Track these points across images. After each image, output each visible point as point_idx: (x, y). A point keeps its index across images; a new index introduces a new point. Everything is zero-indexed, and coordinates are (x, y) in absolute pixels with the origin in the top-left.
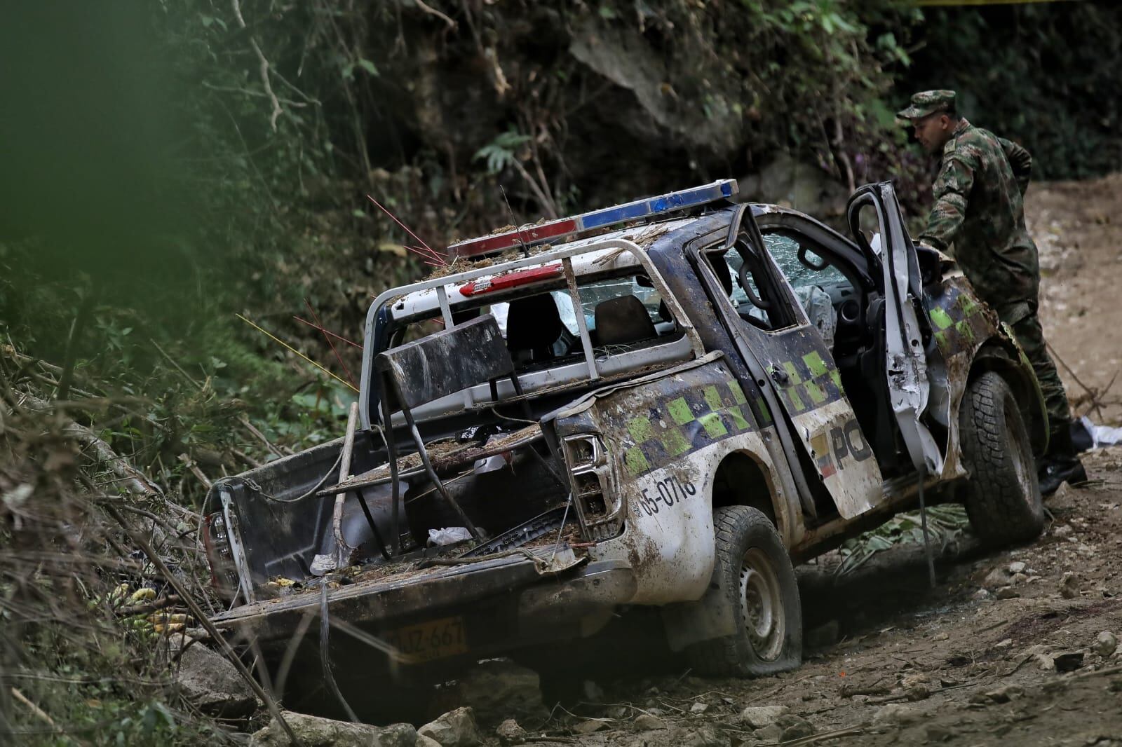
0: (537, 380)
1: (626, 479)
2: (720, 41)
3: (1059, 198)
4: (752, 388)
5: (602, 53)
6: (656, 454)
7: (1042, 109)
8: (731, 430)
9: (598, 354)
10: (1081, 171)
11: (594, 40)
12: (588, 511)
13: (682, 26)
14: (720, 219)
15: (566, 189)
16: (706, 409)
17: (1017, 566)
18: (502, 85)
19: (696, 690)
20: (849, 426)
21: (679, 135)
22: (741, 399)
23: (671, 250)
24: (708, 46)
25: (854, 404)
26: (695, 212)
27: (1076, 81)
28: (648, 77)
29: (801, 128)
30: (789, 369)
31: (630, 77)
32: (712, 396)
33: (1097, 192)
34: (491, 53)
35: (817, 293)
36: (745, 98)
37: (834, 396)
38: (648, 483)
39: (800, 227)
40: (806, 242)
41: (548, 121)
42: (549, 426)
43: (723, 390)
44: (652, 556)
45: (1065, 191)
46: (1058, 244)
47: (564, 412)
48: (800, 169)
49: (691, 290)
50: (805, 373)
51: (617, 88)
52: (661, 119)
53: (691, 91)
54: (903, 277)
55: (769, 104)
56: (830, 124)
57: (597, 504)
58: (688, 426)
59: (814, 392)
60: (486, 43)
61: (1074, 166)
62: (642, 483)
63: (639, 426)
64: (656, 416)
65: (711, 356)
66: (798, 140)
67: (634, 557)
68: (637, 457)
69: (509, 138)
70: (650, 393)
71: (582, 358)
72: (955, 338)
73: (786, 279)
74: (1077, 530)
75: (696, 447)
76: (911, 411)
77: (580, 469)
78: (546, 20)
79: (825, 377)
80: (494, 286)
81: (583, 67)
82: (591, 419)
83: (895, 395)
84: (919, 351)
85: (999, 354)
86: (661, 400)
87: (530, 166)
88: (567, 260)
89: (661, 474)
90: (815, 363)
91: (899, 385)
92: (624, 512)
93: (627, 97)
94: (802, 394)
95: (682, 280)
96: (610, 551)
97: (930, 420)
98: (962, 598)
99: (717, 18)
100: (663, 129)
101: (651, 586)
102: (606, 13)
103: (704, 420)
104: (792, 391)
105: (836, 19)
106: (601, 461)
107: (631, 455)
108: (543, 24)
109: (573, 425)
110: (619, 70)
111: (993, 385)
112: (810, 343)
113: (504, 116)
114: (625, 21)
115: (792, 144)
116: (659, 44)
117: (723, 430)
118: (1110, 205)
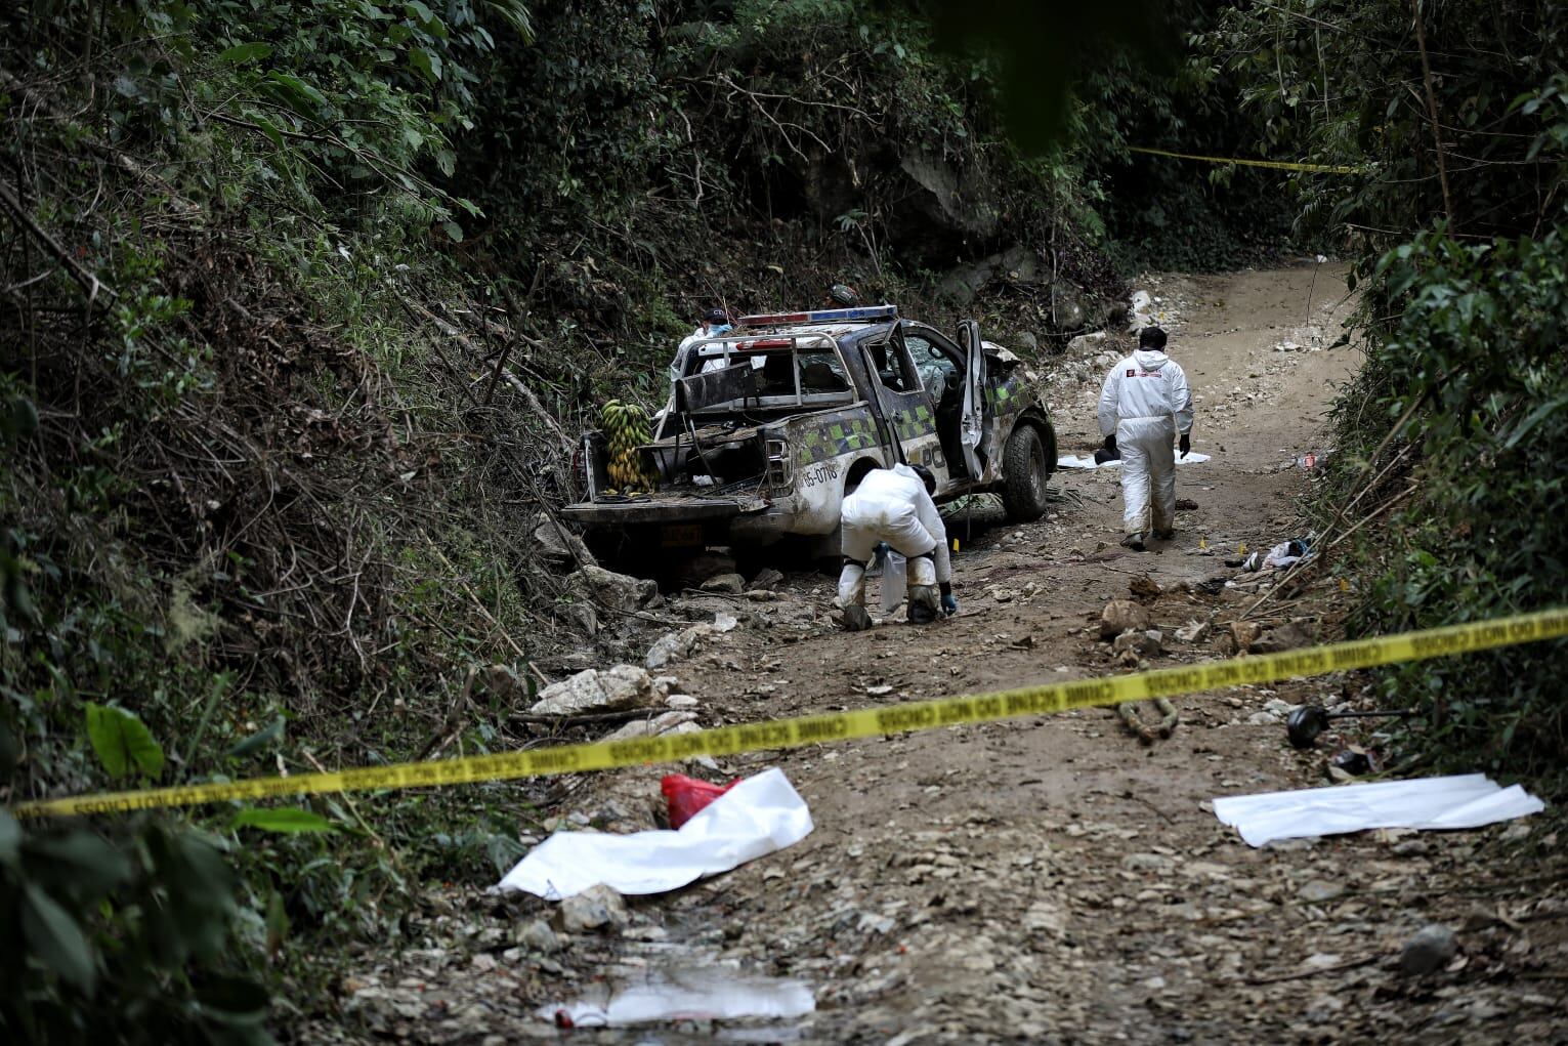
0: (770, 400)
1: (799, 466)
2: (992, 172)
3: (1193, 286)
4: (881, 423)
5: (920, 170)
6: (818, 454)
7: (1207, 223)
8: (863, 444)
9: (803, 392)
10: (1224, 265)
11: (917, 161)
12: (775, 480)
13: (969, 161)
14: (884, 327)
16: (852, 433)
17: (1019, 534)
18: (856, 181)
19: (820, 580)
20: (935, 448)
21: (959, 223)
22: (874, 428)
23: (850, 342)
24: (984, 174)
25: (941, 437)
26: (872, 321)
27: (1233, 208)
28: (946, 186)
29: (1031, 230)
30: (906, 415)
31: (934, 185)
32: (857, 425)
33: (1216, 286)
34: (851, 161)
35: (937, 371)
36: (1002, 208)
37: (930, 431)
38: (811, 469)
39: (930, 335)
40: (933, 343)
41: (882, 204)
42: (760, 433)
43: (864, 423)
44: (806, 508)
45: (1197, 282)
46: (1179, 317)
47: (771, 426)
48: (1027, 254)
49: (857, 366)
50: (915, 417)
51: (926, 191)
52: (950, 213)
53: (971, 199)
55: (1015, 213)
56: (1049, 230)
57: (780, 478)
58: (839, 441)
59: (918, 428)
60: (850, 156)
61: (1220, 261)
62: (808, 469)
63: (811, 438)
64: (822, 433)
65: (861, 403)
66: (1029, 236)
67: (795, 508)
68: (807, 454)
69: (855, 212)
70: (821, 421)
71: (794, 393)
72: (1009, 407)
73: (914, 361)
74: (1060, 517)
75: (842, 452)
76: (970, 445)
77: (775, 458)
78: (889, 145)
79: (927, 421)
80: (754, 347)
81: (907, 176)
82: (785, 432)
83: (963, 435)
84: (979, 413)
85: (1035, 416)
86: (827, 425)
87: (866, 230)
88: (794, 340)
89: (819, 465)
90: (922, 412)
91: (967, 430)
92: (794, 484)
93: (931, 197)
94: (911, 428)
95: (853, 360)
96: (782, 503)
97: (980, 451)
98: (987, 547)
99: (991, 159)
100: (951, 219)
101: (802, 524)
102: (925, 146)
103: (848, 438)
104: (904, 427)
106: (786, 456)
107: (804, 453)
108: (887, 148)
109: (774, 434)
110: (930, 180)
111: (1028, 433)
112: (921, 401)
113: (856, 199)
114: (936, 152)
115: (1025, 239)
116: (955, 169)
117: (858, 445)
118: (1220, 295)
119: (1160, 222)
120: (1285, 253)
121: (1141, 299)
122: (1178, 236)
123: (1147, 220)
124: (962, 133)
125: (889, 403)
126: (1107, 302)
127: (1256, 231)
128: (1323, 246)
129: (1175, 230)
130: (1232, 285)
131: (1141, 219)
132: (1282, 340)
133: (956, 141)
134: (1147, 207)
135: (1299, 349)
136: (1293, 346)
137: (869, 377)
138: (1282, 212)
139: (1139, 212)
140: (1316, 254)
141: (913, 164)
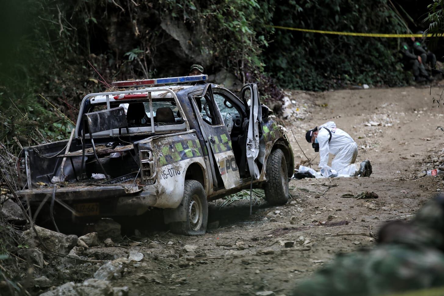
0: (135, 130)
1: (158, 166)
2: (209, 30)
3: (308, 96)
4: (203, 143)
5: (170, 27)
6: (169, 159)
7: (307, 67)
8: (194, 155)
9: (155, 125)
10: (316, 89)
11: (169, 23)
12: (145, 175)
13: (197, 23)
14: (201, 87)
15: (153, 70)
16: (187, 148)
17: (278, 212)
18: (137, 33)
19: (170, 237)
20: (232, 160)
21: (191, 58)
22: (199, 146)
23: (184, 95)
24: (205, 31)
25: (235, 153)
26: (193, 84)
27: (319, 60)
28: (184, 38)
29: (231, 62)
30: (216, 139)
31: (179, 37)
32: (190, 143)
33: (320, 96)
34: (135, 22)
35: (228, 116)
36: (214, 49)
37: (229, 149)
38: (165, 169)
39: (226, 94)
40: (227, 99)
41: (150, 47)
42: (136, 146)
43: (194, 142)
44: (163, 192)
45: (310, 94)
46: (306, 111)
47: (142, 142)
48: (228, 75)
49: (188, 108)
50: (221, 141)
51: (174, 40)
52: (187, 52)
53: (198, 44)
54: (256, 115)
55: (222, 52)
56: (240, 62)
57: (148, 173)
58: (181, 152)
59: (223, 147)
60: (134, 19)
61: (314, 87)
62: (164, 168)
63: (165, 150)
64: (171, 148)
65: (192, 131)
66: (229, 65)
67: (157, 192)
68: (163, 160)
69: (137, 50)
70: (170, 140)
71: (150, 125)
72: (270, 138)
73: (219, 109)
74: (298, 203)
75: (182, 159)
76: (252, 158)
77: (144, 161)
78: (154, 14)
79: (227, 143)
80: (125, 98)
81: (164, 31)
82: (150, 145)
83: (248, 152)
84: (258, 139)
85: (282, 143)
86: (174, 143)
87: (142, 60)
88: (150, 93)
89: (170, 166)
90: (224, 138)
91: (250, 149)
92: (156, 177)
93: (177, 43)
94: (219, 147)
95: (186, 105)
96: (150, 189)
97: (258, 161)
98: (259, 219)
99: (209, 22)
100: (187, 55)
101: (161, 202)
102: (174, 15)
103: (186, 151)
104: (216, 146)
105: (247, 28)
106: (151, 160)
107: (161, 159)
108: (153, 15)
109: (144, 147)
110: (175, 34)
111: (279, 153)
112: (224, 131)
113: (136, 43)
114: (179, 18)
115: (227, 66)
116: (189, 28)
117: (192, 155)
118: (324, 101)
119: (284, 66)
120: (346, 84)
121: (287, 101)
122: (293, 73)
123: (277, 64)
124: (193, 8)
125: (207, 132)
126: (272, 101)
127: (331, 72)
128: (366, 80)
129: (291, 70)
130: (329, 96)
131: (274, 64)
132: (368, 121)
133: (191, 13)
134: (276, 58)
135: (379, 125)
136: (376, 124)
137: (195, 115)
138: (343, 62)
139: (273, 60)
140: (362, 84)
141: (167, 25)
